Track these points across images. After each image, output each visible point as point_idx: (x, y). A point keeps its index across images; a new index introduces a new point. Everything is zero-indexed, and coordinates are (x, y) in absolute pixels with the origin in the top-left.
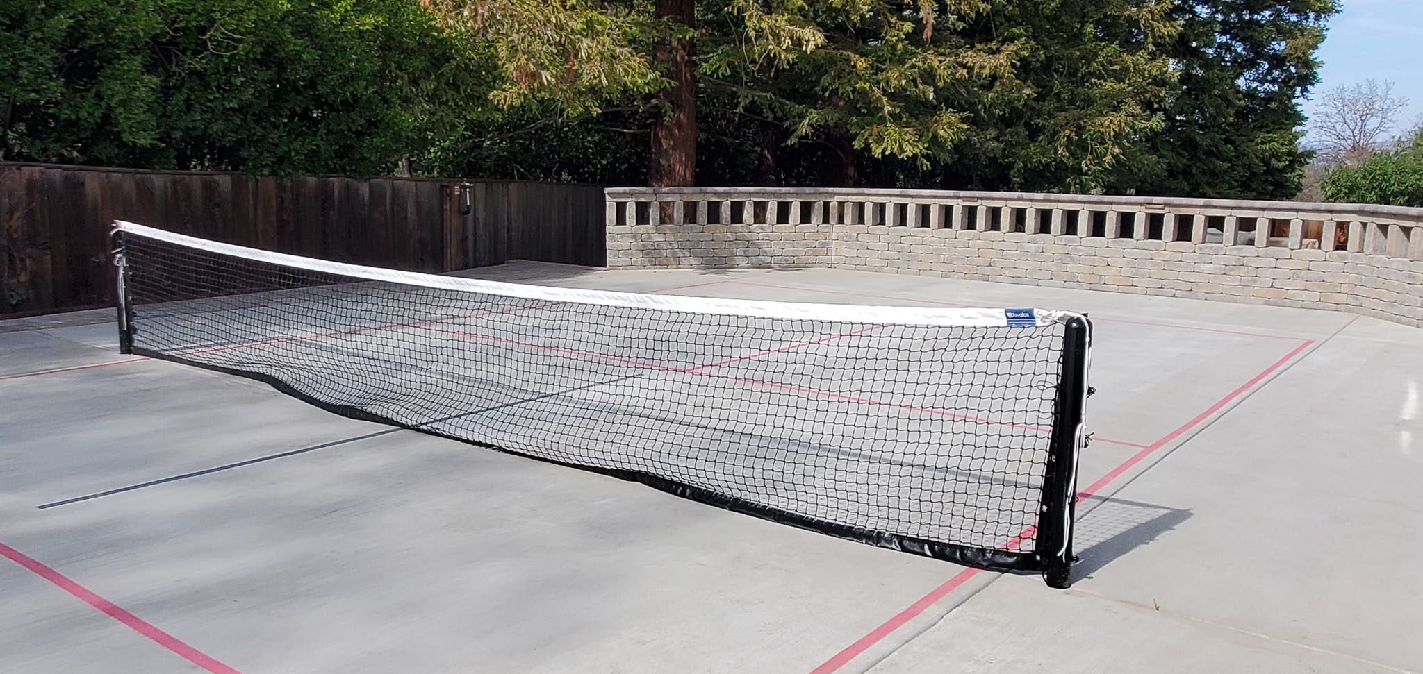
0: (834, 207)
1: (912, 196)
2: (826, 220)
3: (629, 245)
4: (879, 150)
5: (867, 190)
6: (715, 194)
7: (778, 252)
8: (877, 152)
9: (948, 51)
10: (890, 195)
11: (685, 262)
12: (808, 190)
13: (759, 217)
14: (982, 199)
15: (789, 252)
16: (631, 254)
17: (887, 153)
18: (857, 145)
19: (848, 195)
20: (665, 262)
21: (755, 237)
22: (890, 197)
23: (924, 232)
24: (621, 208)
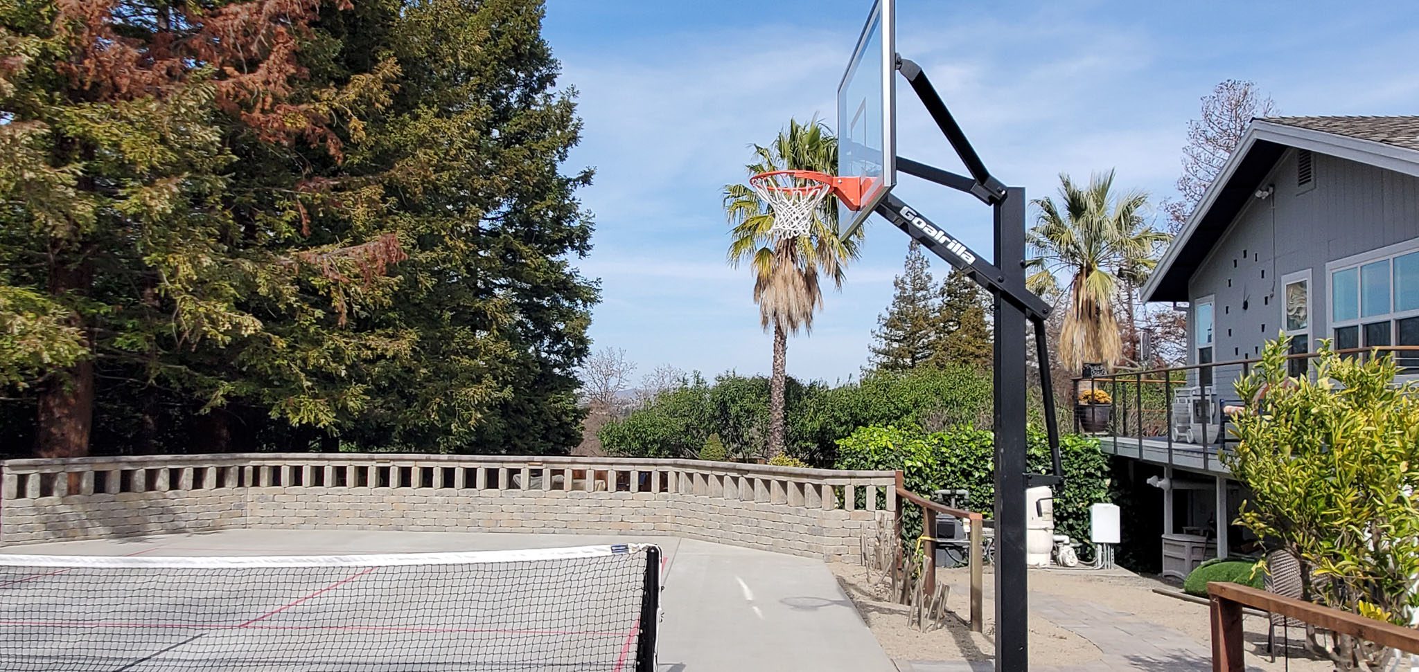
0: (248, 471)
1: (329, 460)
2: (241, 483)
3: (31, 519)
4: (297, 420)
5: (284, 455)
6: (130, 463)
7: (193, 517)
8: (295, 421)
9: (352, 334)
10: (307, 459)
11: (94, 532)
12: (224, 456)
13: (174, 483)
14: (394, 460)
15: (204, 516)
16: (32, 528)
17: (304, 422)
18: (274, 415)
19: (264, 459)
20: (71, 534)
21: (170, 503)
22: (307, 461)
23: (341, 490)
24: (22, 480)
